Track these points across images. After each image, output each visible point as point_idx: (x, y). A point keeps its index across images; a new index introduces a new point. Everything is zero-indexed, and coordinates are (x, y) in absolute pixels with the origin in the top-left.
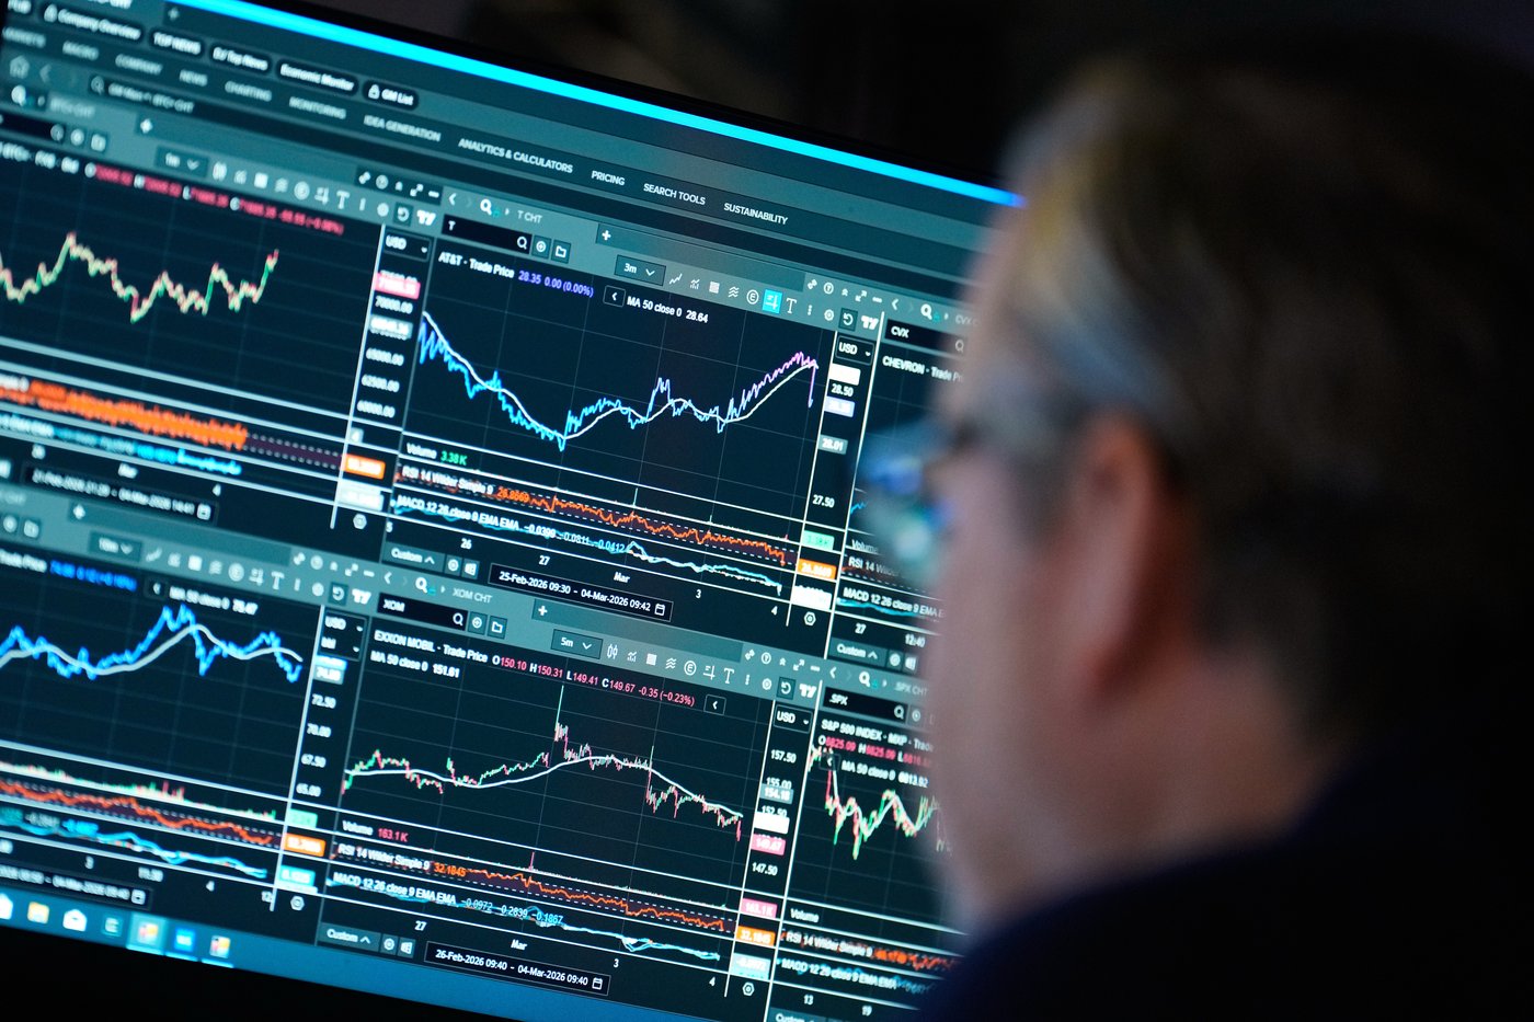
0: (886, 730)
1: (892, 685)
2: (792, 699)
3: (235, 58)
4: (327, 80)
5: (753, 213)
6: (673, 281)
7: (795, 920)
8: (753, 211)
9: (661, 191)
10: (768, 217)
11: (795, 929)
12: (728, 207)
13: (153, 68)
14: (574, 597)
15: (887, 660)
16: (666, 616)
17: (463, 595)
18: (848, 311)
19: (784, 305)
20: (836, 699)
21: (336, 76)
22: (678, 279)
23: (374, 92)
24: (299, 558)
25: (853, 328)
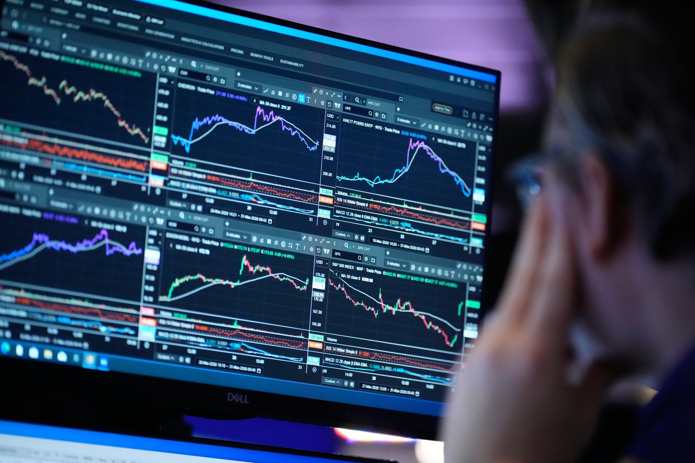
0: (356, 265)
1: (356, 247)
2: (321, 255)
3: (96, 8)
4: (131, 15)
5: (291, 63)
6: (265, 92)
7: (329, 341)
8: (291, 62)
9: (257, 56)
10: (296, 64)
11: (329, 345)
12: (282, 61)
13: (65, 12)
14: (238, 218)
15: (354, 237)
16: (273, 224)
17: (198, 218)
18: (329, 101)
19: (306, 100)
20: (337, 254)
21: (134, 13)
22: (267, 91)
23: (148, 19)
24: (136, 207)
25: (331, 107)
